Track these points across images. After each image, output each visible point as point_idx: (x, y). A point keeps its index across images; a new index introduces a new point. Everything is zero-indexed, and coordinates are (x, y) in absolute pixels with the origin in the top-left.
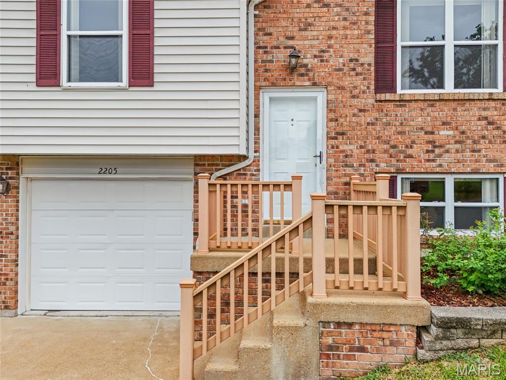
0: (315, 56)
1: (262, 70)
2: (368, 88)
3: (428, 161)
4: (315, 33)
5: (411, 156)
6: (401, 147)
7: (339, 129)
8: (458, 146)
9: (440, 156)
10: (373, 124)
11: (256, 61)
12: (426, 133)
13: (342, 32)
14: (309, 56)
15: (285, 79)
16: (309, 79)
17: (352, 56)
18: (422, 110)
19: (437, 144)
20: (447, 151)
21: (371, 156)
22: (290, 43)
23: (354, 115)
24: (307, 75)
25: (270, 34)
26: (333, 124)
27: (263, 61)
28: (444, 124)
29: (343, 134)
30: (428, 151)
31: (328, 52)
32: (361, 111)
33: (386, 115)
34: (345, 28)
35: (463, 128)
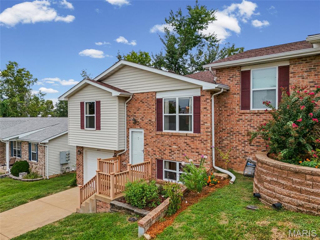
0: (141, 119)
1: (128, 123)
2: (154, 130)
3: (170, 156)
4: (141, 111)
5: (165, 154)
6: (162, 150)
7: (147, 143)
8: (178, 152)
9: (173, 155)
10: (155, 142)
11: (127, 120)
12: (169, 146)
13: (147, 111)
14: (139, 119)
15: (134, 126)
16: (139, 126)
17: (150, 119)
18: (168, 138)
19: (172, 150)
20: (175, 153)
21: (155, 153)
22: (135, 115)
23: (150, 138)
24: (139, 125)
25: (130, 112)
26: (145, 141)
27: (129, 120)
28: (174, 143)
29: (148, 144)
30: (170, 153)
31: (144, 117)
32: (152, 137)
33: (158, 139)
34: (148, 110)
35: (179, 145)
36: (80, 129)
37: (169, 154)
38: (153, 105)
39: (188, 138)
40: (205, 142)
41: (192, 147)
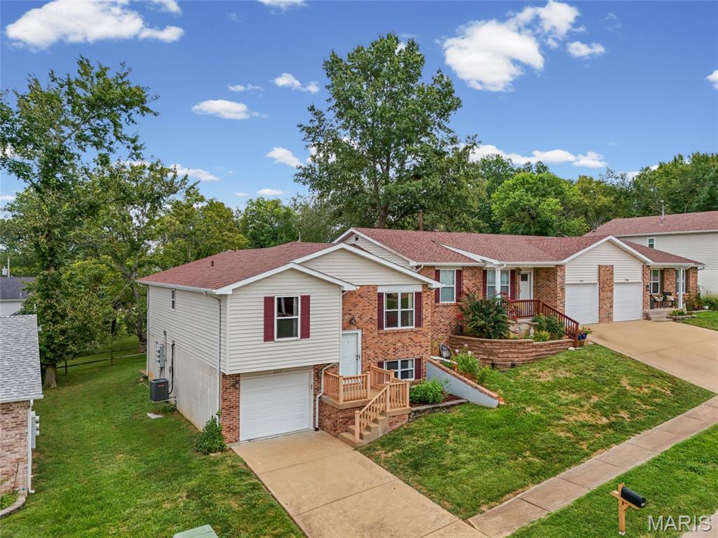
0: (359, 317)
2: (376, 329)
3: (394, 355)
4: (358, 308)
5: (388, 354)
6: (386, 351)
7: (366, 346)
8: (403, 349)
9: (397, 353)
10: (377, 343)
12: (393, 345)
14: (356, 317)
15: (350, 326)
16: (356, 326)
17: (370, 317)
18: (392, 336)
19: (396, 349)
20: (399, 351)
21: (377, 355)
22: (350, 312)
23: (371, 340)
26: (364, 344)
28: (398, 341)
30: (394, 352)
31: (363, 315)
32: (373, 338)
33: (381, 339)
34: (368, 306)
36: (262, 342)
38: (375, 300)
40: (426, 335)
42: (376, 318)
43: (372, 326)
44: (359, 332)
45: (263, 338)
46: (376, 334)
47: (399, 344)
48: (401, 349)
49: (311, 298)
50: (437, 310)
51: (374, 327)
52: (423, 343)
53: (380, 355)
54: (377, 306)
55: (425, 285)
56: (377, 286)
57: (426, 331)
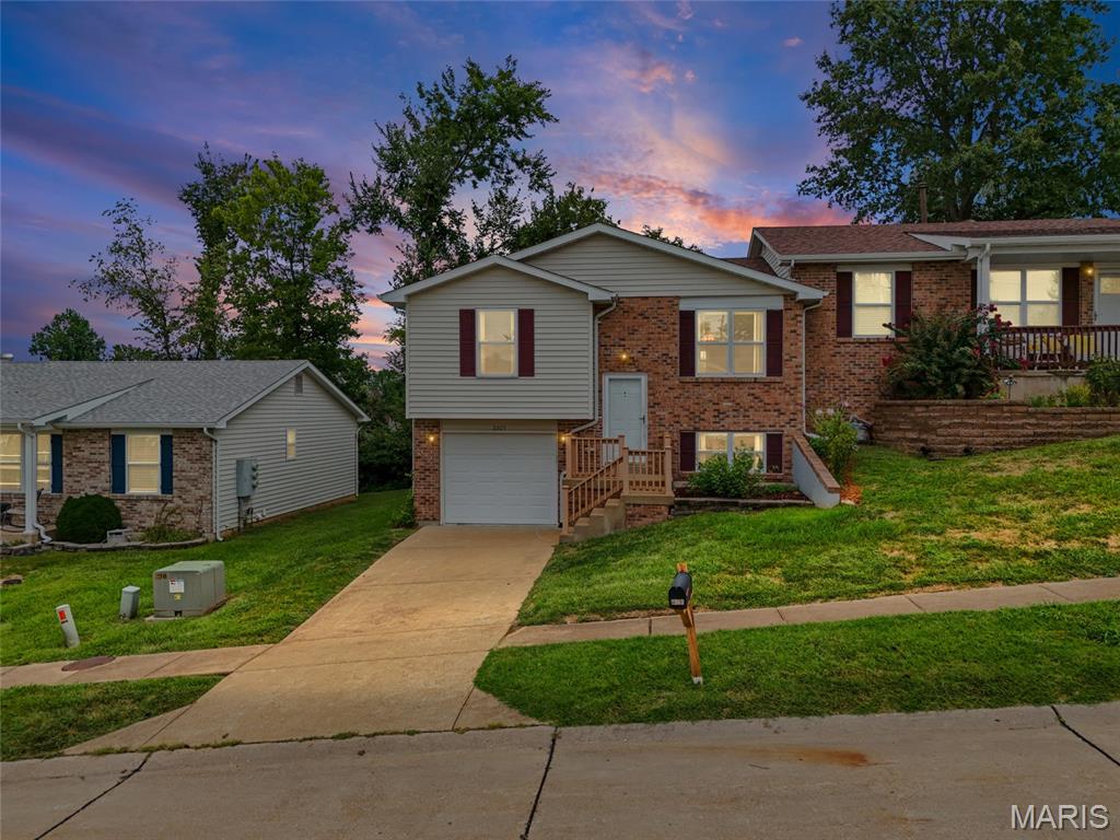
0: (639, 352)
1: (603, 360)
2: (675, 373)
4: (639, 336)
5: (704, 419)
6: (697, 413)
7: (656, 401)
8: (735, 413)
9: (723, 419)
10: (678, 398)
11: (599, 355)
12: (714, 404)
13: (657, 336)
14: (635, 351)
15: (619, 367)
16: (636, 367)
17: (665, 352)
18: (711, 388)
19: (721, 411)
20: (728, 416)
21: (677, 419)
22: (623, 343)
23: (666, 392)
24: (634, 364)
25: (609, 337)
26: (652, 398)
27: (604, 355)
28: (725, 398)
29: (658, 404)
30: (715, 416)
31: (648, 349)
32: (670, 388)
33: (687, 392)
34: (659, 333)
35: (738, 401)
36: (458, 376)
37: (712, 420)
38: (674, 324)
39: (757, 385)
40: (792, 391)
41: (767, 401)
42: (675, 353)
43: (668, 369)
44: (644, 378)
45: (458, 371)
46: (677, 382)
47: (726, 404)
48: (731, 414)
49: (536, 314)
50: (842, 349)
51: (673, 371)
52: (783, 407)
53: (684, 420)
54: (677, 333)
55: (790, 296)
56: (678, 298)
57: (792, 383)
